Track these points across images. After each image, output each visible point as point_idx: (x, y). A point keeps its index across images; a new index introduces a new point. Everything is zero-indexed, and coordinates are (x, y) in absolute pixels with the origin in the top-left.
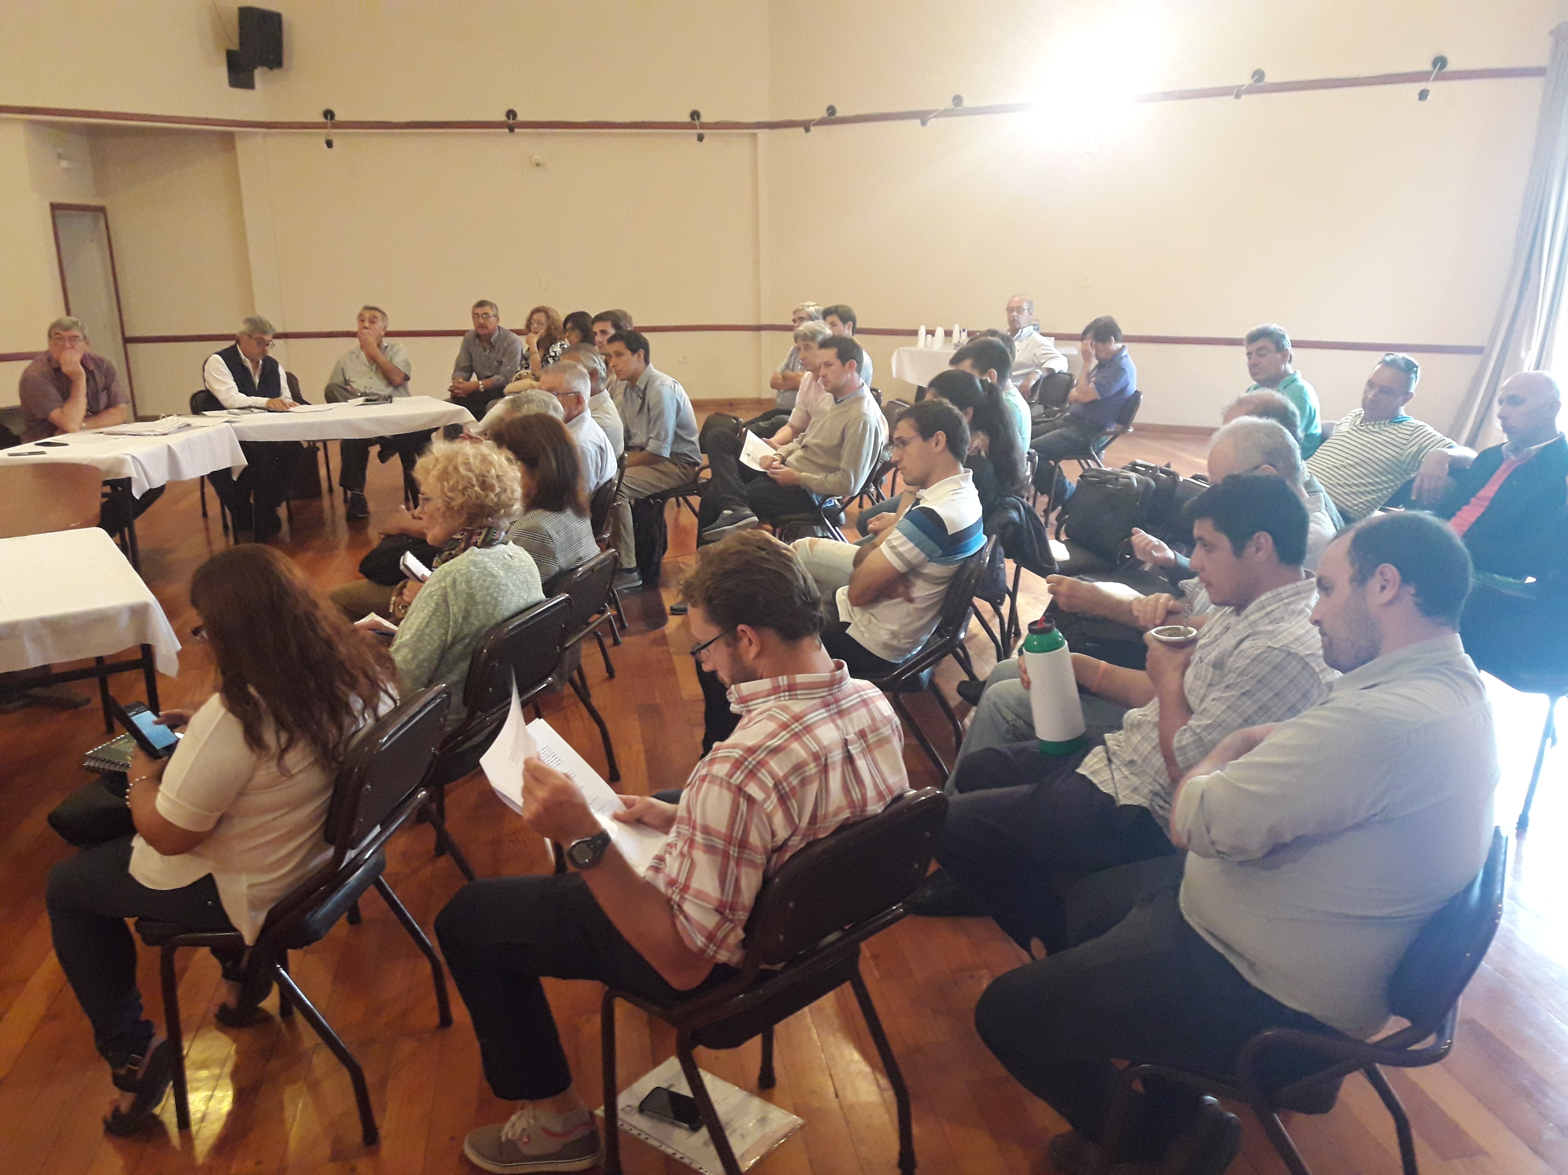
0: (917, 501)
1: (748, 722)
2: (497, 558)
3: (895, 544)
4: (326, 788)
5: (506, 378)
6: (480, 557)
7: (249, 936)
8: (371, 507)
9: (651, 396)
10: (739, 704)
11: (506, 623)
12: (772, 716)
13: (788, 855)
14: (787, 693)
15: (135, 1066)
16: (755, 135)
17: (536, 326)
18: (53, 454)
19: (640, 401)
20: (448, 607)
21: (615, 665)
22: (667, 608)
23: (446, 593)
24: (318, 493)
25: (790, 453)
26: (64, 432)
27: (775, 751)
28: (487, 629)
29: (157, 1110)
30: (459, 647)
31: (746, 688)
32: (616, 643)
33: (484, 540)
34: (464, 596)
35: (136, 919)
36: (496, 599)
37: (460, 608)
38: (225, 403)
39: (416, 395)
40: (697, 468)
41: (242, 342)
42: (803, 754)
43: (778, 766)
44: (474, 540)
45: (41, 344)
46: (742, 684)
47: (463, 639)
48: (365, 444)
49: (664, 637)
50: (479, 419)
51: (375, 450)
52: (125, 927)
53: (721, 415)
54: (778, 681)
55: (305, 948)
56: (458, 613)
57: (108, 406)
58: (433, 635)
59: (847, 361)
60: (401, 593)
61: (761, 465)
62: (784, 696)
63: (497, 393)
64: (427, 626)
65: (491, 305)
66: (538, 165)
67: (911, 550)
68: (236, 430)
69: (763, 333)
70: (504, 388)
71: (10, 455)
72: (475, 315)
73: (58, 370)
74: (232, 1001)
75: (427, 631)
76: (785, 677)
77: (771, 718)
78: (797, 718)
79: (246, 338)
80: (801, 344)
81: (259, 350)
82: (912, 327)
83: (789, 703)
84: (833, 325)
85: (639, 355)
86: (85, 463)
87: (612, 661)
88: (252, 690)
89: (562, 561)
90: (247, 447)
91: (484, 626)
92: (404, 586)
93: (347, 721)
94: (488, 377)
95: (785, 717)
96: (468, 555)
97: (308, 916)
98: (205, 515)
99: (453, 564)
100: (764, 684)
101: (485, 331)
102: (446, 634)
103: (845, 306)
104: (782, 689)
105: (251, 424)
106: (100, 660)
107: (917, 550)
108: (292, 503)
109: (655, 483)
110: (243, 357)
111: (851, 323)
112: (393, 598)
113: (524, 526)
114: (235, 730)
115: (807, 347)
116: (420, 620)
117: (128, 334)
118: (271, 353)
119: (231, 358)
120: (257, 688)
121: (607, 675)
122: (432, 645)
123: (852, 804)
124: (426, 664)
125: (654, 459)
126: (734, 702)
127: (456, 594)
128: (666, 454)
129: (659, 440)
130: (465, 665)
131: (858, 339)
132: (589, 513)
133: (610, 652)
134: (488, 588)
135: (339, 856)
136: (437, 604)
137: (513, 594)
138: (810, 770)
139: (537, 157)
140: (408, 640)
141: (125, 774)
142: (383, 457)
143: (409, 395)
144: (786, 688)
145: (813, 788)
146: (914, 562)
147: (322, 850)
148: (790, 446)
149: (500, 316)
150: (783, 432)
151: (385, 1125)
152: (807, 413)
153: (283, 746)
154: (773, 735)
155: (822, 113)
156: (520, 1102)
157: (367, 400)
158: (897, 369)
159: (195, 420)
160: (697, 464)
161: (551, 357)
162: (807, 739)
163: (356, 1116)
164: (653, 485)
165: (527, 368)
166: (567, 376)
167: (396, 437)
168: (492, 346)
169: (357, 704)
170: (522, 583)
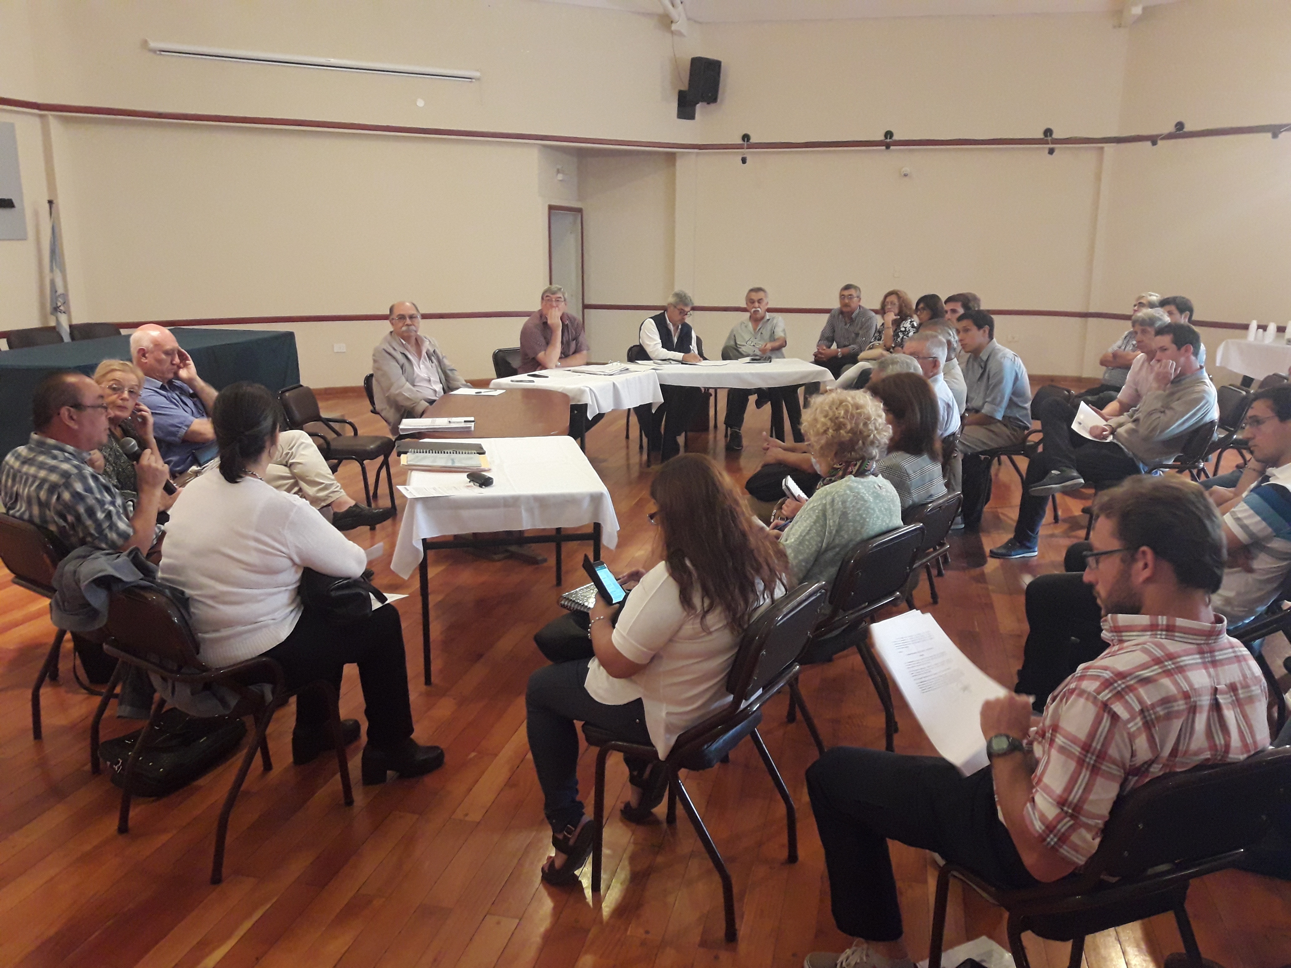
0: (1267, 478)
1: (1118, 650)
2: (869, 487)
3: (1240, 516)
4: (731, 648)
5: (860, 348)
6: (855, 484)
7: (662, 753)
8: (745, 442)
9: (992, 366)
10: (1112, 631)
11: (872, 541)
12: (1146, 649)
13: (1147, 780)
14: (1164, 633)
15: (570, 834)
16: (1102, 148)
17: (889, 307)
18: (539, 383)
19: (981, 371)
20: (826, 520)
21: (940, 593)
22: (987, 550)
23: (825, 508)
24: (706, 429)
25: (1121, 425)
26: (545, 368)
27: (1145, 681)
28: (854, 543)
29: (577, 872)
30: (830, 554)
31: (1123, 619)
32: (940, 574)
33: (858, 470)
34: (839, 513)
35: (583, 723)
36: (865, 519)
37: (834, 522)
38: (651, 355)
39: (789, 357)
40: (1026, 432)
41: (669, 310)
42: (1173, 690)
43: (1148, 695)
44: (850, 469)
45: (535, 306)
46: (1120, 615)
47: (834, 548)
48: (745, 393)
49: (983, 574)
50: (836, 379)
51: (753, 398)
52: (573, 726)
53: (1053, 386)
54: (1157, 620)
55: (701, 771)
56: (834, 526)
57: (575, 352)
58: (812, 541)
59: (1182, 345)
60: (780, 508)
61: (1091, 433)
62: (1161, 635)
63: (853, 359)
64: (808, 533)
65: (856, 288)
66: (905, 175)
67: (1256, 523)
68: (659, 375)
69: (1091, 320)
70: (858, 355)
71: (512, 381)
72: (842, 297)
73: (545, 324)
74: (634, 803)
75: (807, 537)
76: (1165, 617)
77: (1146, 651)
78: (1171, 657)
79: (672, 308)
80: (1138, 328)
81: (679, 317)
82: (1244, 322)
83: (1164, 641)
84: (1170, 313)
85: (985, 331)
86: (560, 390)
87: (937, 590)
88: (688, 563)
89: (916, 496)
90: (665, 389)
91: (851, 540)
92: (783, 503)
93: (751, 597)
94: (845, 346)
95: (1159, 653)
96: (846, 481)
97: (706, 747)
98: (627, 437)
99: (833, 487)
100: (1143, 619)
101: (848, 309)
102: (822, 542)
103: (1183, 298)
104: (1160, 628)
105: (670, 372)
106: (558, 530)
107: (1264, 524)
108: (689, 434)
109: (985, 441)
110: (668, 322)
111: (1188, 313)
112: (775, 511)
113: (887, 465)
114: (673, 590)
115: (1144, 332)
116: (802, 528)
117: (587, 302)
118: (688, 320)
119: (660, 322)
120: (691, 561)
121: (931, 600)
122: (810, 549)
123: (1213, 747)
124: (803, 564)
125: (989, 420)
126: (1107, 630)
127: (833, 511)
128: (999, 416)
129: (994, 404)
130: (833, 571)
131: (1196, 329)
132: (941, 458)
133: (936, 580)
134: (859, 510)
135: (736, 703)
136: (818, 517)
137: (878, 518)
138: (1178, 705)
139: (907, 169)
140: (793, 543)
141: (588, 614)
142: (759, 404)
143: (784, 358)
144: (1164, 627)
145: (1177, 724)
146: (1261, 535)
147: (725, 696)
148: (1122, 419)
149: (862, 296)
150: (1113, 406)
151: (743, 929)
152: (1137, 391)
153: (705, 609)
154: (1145, 666)
155: (1170, 128)
156: (857, 940)
157: (753, 360)
158: (1222, 359)
159: (631, 366)
160: (1027, 428)
161: (901, 331)
162: (1179, 678)
163: (722, 915)
164: (984, 443)
165: (879, 340)
166: (928, 344)
167: (770, 389)
168: (852, 321)
169: (760, 586)
170: (886, 509)
